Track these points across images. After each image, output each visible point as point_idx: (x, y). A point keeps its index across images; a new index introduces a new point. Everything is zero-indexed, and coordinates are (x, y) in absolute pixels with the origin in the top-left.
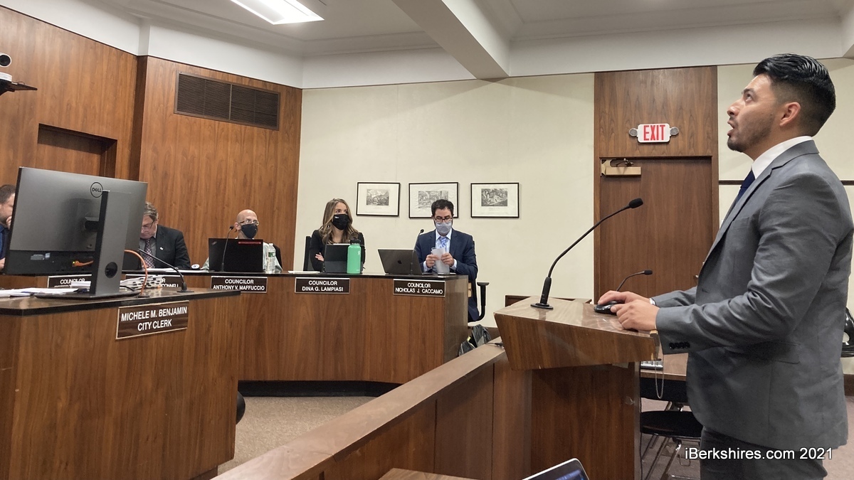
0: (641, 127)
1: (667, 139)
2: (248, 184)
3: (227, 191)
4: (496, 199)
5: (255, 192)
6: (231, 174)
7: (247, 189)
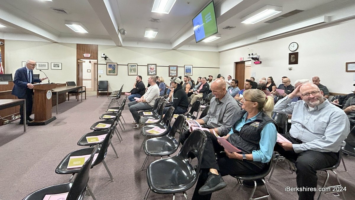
0: (85, 54)
1: (89, 57)
4: (57, 66)
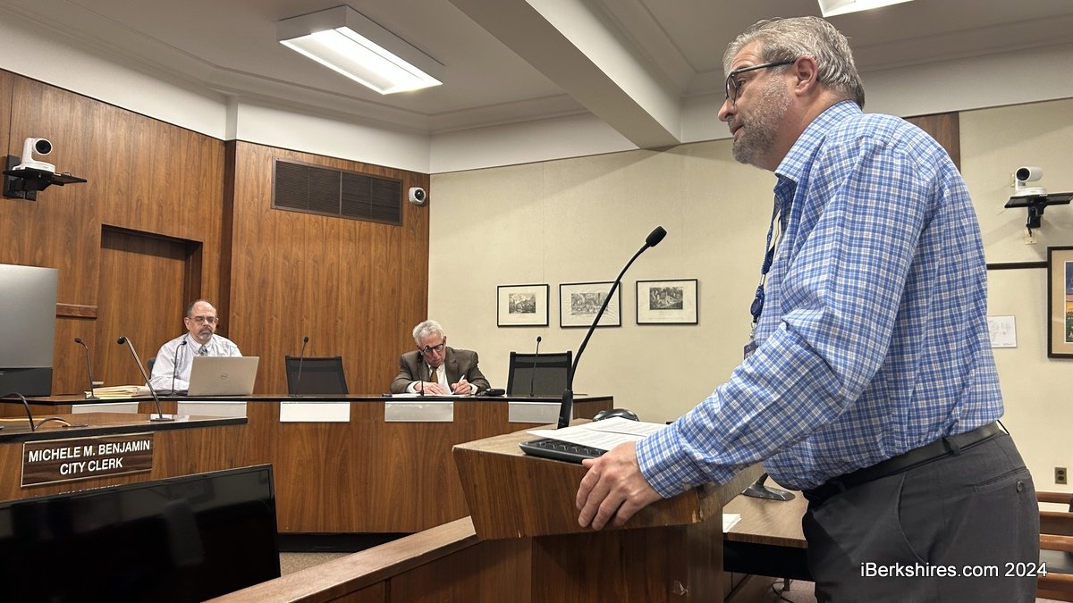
2: (366, 292)
3: (340, 302)
4: (669, 301)
5: (374, 301)
6: (345, 280)
7: (365, 297)
